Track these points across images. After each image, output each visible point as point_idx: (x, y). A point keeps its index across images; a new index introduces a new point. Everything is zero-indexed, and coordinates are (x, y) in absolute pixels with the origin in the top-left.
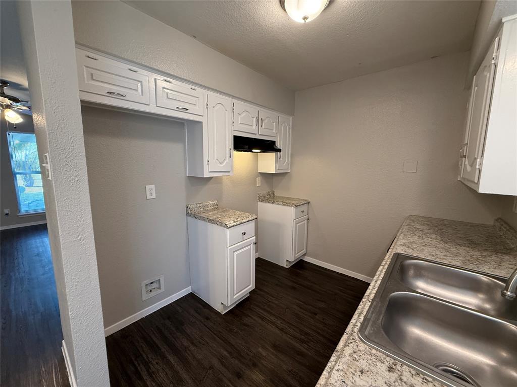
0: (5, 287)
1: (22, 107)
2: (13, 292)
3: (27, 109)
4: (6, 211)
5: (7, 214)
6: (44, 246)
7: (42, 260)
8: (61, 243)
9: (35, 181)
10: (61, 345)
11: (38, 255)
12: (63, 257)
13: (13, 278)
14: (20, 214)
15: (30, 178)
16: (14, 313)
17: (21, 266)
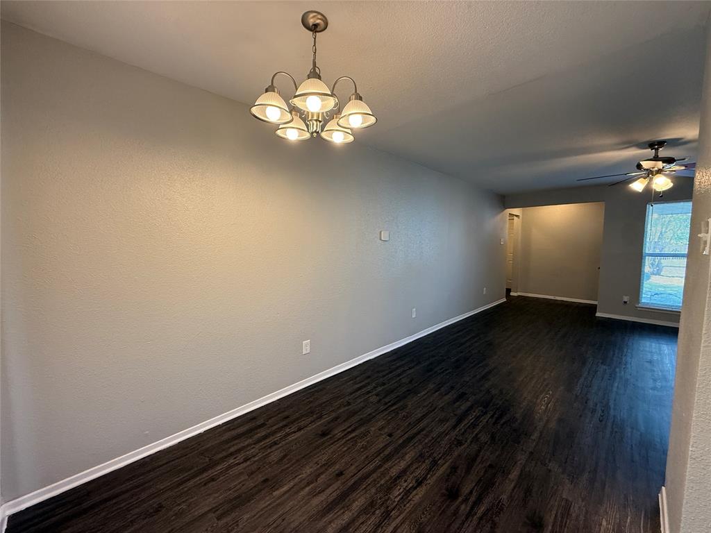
0: (609, 380)
1: (677, 168)
2: (615, 389)
3: (683, 168)
4: (626, 299)
5: (625, 302)
6: (661, 354)
7: (654, 371)
8: (702, 345)
9: (664, 268)
10: (659, 490)
11: (650, 362)
12: (700, 363)
13: (618, 375)
14: (640, 305)
15: (659, 263)
16: (612, 412)
17: (629, 366)
